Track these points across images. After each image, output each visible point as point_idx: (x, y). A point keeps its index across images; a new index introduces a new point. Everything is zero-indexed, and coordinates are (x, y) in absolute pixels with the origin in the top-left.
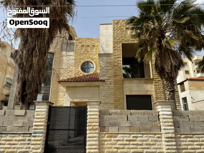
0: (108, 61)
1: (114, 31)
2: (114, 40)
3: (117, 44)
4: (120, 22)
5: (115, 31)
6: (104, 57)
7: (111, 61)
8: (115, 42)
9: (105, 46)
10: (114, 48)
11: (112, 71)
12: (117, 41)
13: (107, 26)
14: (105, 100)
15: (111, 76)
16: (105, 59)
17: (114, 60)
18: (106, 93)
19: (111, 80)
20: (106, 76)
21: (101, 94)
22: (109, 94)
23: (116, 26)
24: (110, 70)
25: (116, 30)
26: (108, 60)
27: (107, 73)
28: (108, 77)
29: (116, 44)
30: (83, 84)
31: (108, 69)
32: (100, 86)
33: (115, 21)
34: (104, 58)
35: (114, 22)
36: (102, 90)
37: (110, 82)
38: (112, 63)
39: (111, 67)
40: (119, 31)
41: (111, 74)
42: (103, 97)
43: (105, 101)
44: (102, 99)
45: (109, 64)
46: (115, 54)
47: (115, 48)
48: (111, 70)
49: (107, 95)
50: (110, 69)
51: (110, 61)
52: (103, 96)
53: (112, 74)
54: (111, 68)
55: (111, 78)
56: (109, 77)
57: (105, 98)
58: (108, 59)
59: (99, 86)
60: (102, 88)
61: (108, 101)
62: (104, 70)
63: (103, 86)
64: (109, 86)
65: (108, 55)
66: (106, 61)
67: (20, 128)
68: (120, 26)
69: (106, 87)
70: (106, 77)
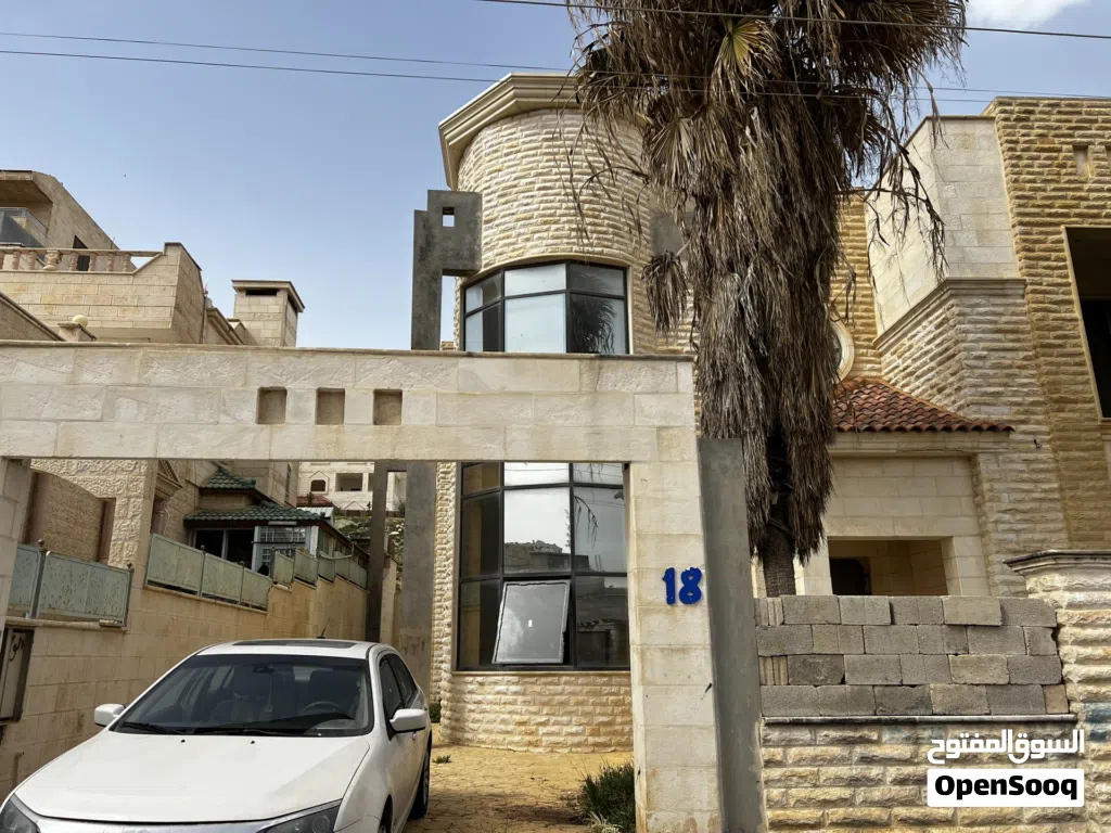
0: (1004, 319)
2: (1020, 206)
3: (1041, 233)
6: (977, 301)
7: (1015, 323)
8: (1032, 219)
10: (1029, 250)
11: (1033, 376)
12: (1038, 215)
13: (969, 128)
14: (1017, 532)
15: (1032, 404)
16: (982, 310)
17: (1040, 314)
18: (1020, 496)
19: (1038, 423)
20: (1005, 404)
21: (991, 500)
22: (1034, 500)
24: (1019, 367)
26: (1001, 314)
27: (1006, 385)
28: (1015, 408)
31: (1010, 367)
32: (981, 458)
34: (977, 305)
36: (998, 480)
37: (1031, 438)
38: (1023, 332)
39: (1022, 354)
41: (1027, 394)
42: (1007, 517)
43: (1023, 536)
44: (1001, 527)
45: (1011, 336)
46: (1041, 284)
47: (1034, 251)
48: (1024, 372)
49: (1028, 506)
50: (1019, 363)
51: (1015, 318)
52: (1005, 512)
53: (1035, 394)
54: (1025, 359)
55: (1034, 413)
56: (1021, 409)
57: (1020, 521)
58: (1001, 309)
59: (970, 459)
60: (994, 467)
61: (1037, 536)
62: (991, 372)
63: (996, 454)
64: (1031, 456)
65: (996, 288)
66: (991, 322)
68: (1041, 135)
69: (1012, 461)
70: (1005, 409)
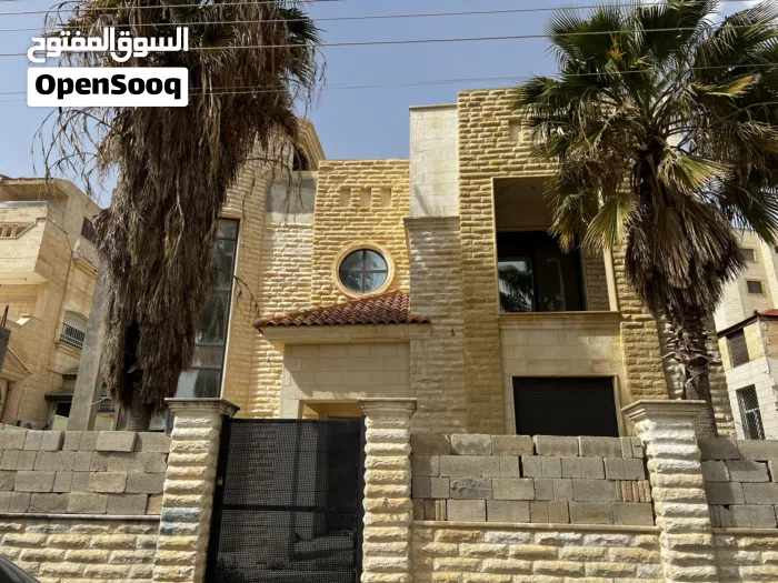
0: (444, 245)
1: (464, 131)
2: (462, 165)
3: (476, 183)
4: (487, 97)
5: (468, 132)
6: (425, 233)
7: (452, 247)
8: (470, 174)
9: (430, 188)
10: (465, 196)
11: (457, 285)
12: (475, 171)
13: (439, 114)
14: (430, 396)
15: (454, 304)
16: (429, 239)
17: (466, 241)
18: (435, 371)
19: (456, 317)
20: (435, 305)
21: (414, 373)
22: (446, 373)
23: (473, 113)
24: (450, 278)
25: (472, 129)
26: (441, 242)
27: (438, 291)
28: (441, 308)
29: (472, 181)
30: (348, 333)
31: (441, 278)
32: (411, 344)
33: (467, 95)
34: (427, 236)
35: (466, 98)
36: (421, 359)
37: (449, 328)
38: (455, 254)
39: (452, 269)
40: (482, 131)
41: (451, 297)
42: (423, 385)
43: (433, 399)
44: (419, 392)
45: (447, 257)
46: (470, 219)
47: (469, 196)
48: (451, 282)
49: (440, 377)
50: (448, 275)
51: (450, 244)
52: (422, 381)
53: (457, 297)
54: (453, 272)
55: (455, 311)
56: (445, 308)
57: (432, 388)
58: (442, 238)
59: (407, 344)
60: (421, 350)
61: (444, 399)
62: (428, 282)
63: (422, 340)
64: (447, 341)
65: (441, 223)
66: (433, 247)
67: (115, 498)
68: (486, 115)
69: (432, 345)
70: (434, 308)
